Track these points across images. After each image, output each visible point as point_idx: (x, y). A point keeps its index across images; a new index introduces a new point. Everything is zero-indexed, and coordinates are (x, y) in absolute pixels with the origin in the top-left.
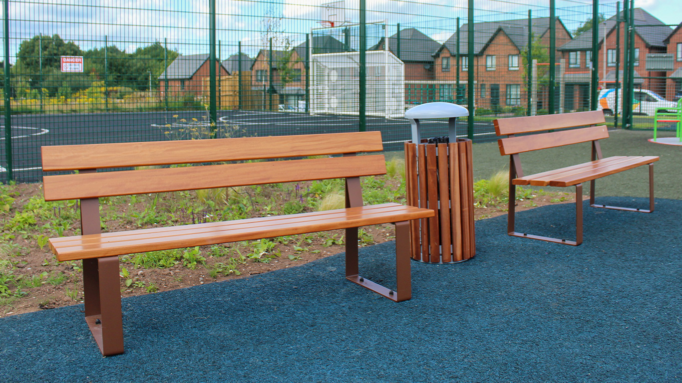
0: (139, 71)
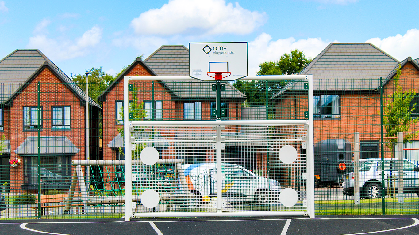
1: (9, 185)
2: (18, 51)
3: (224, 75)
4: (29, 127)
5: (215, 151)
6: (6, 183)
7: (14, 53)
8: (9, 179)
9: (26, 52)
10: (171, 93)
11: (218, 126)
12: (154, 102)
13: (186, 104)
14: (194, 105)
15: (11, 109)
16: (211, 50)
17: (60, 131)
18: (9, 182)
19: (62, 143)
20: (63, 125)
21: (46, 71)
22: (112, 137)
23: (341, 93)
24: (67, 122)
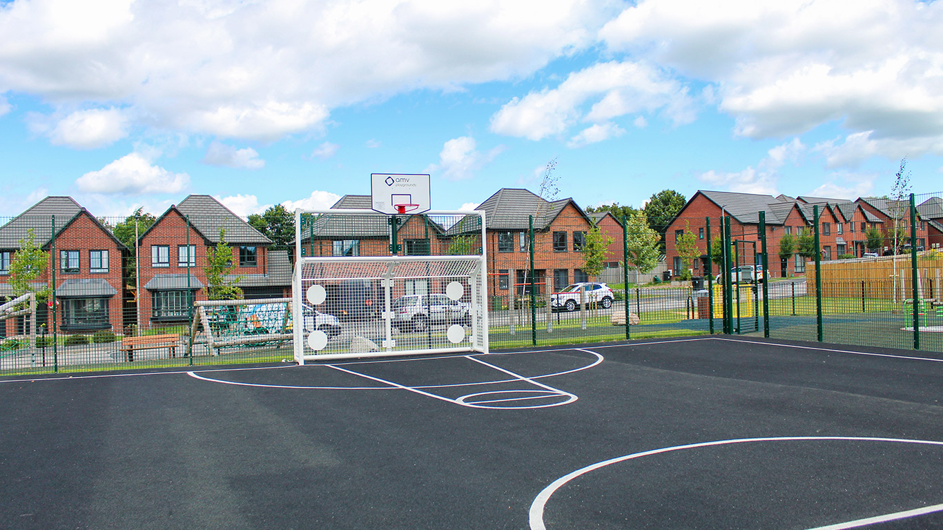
1: (47, 326)
2: (49, 197)
3: (407, 208)
4: (67, 270)
5: (384, 288)
6: (44, 324)
7: (45, 200)
8: (47, 319)
9: (58, 199)
11: (393, 262)
16: (393, 181)
17: (98, 273)
18: (46, 323)
19: (100, 286)
20: (101, 268)
21: (83, 216)
22: (147, 280)
23: (360, 238)
24: (105, 265)
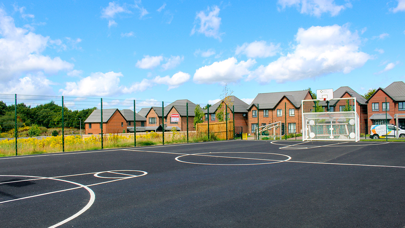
0: (44, 117)
2: (341, 87)
10: (392, 99)
12: (386, 103)
13: (399, 103)
14: (403, 103)
15: (336, 107)
22: (371, 115)
